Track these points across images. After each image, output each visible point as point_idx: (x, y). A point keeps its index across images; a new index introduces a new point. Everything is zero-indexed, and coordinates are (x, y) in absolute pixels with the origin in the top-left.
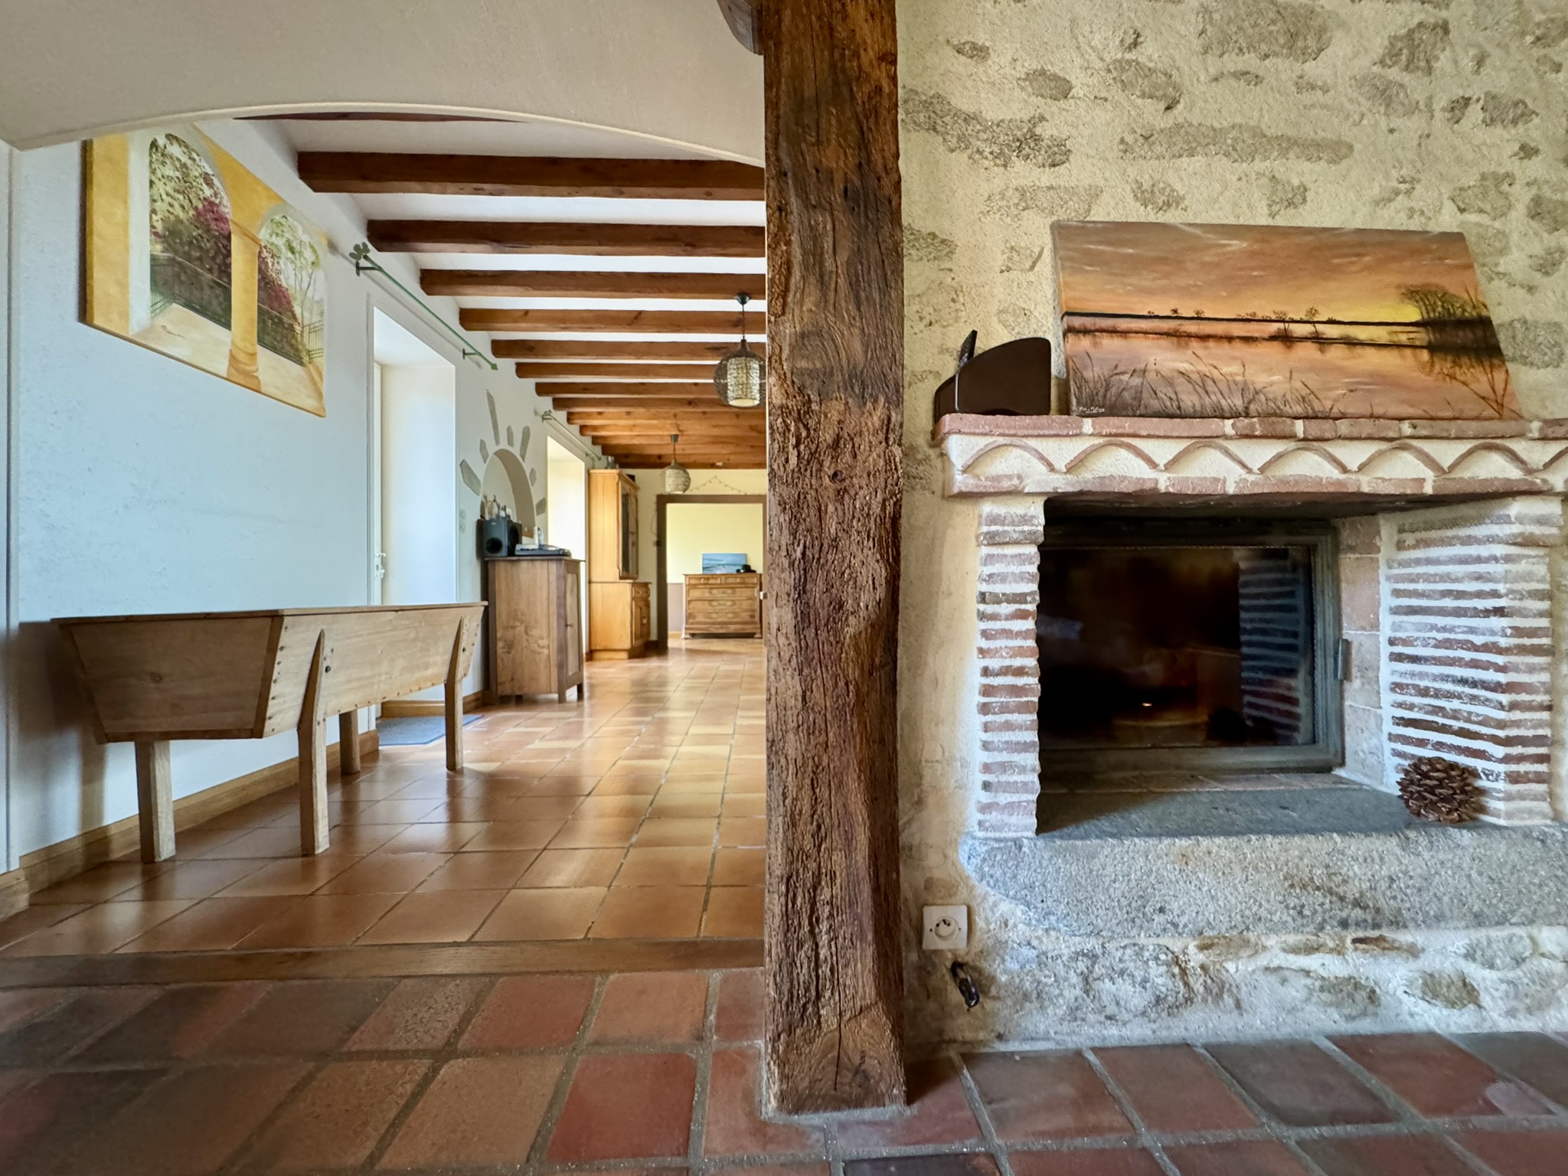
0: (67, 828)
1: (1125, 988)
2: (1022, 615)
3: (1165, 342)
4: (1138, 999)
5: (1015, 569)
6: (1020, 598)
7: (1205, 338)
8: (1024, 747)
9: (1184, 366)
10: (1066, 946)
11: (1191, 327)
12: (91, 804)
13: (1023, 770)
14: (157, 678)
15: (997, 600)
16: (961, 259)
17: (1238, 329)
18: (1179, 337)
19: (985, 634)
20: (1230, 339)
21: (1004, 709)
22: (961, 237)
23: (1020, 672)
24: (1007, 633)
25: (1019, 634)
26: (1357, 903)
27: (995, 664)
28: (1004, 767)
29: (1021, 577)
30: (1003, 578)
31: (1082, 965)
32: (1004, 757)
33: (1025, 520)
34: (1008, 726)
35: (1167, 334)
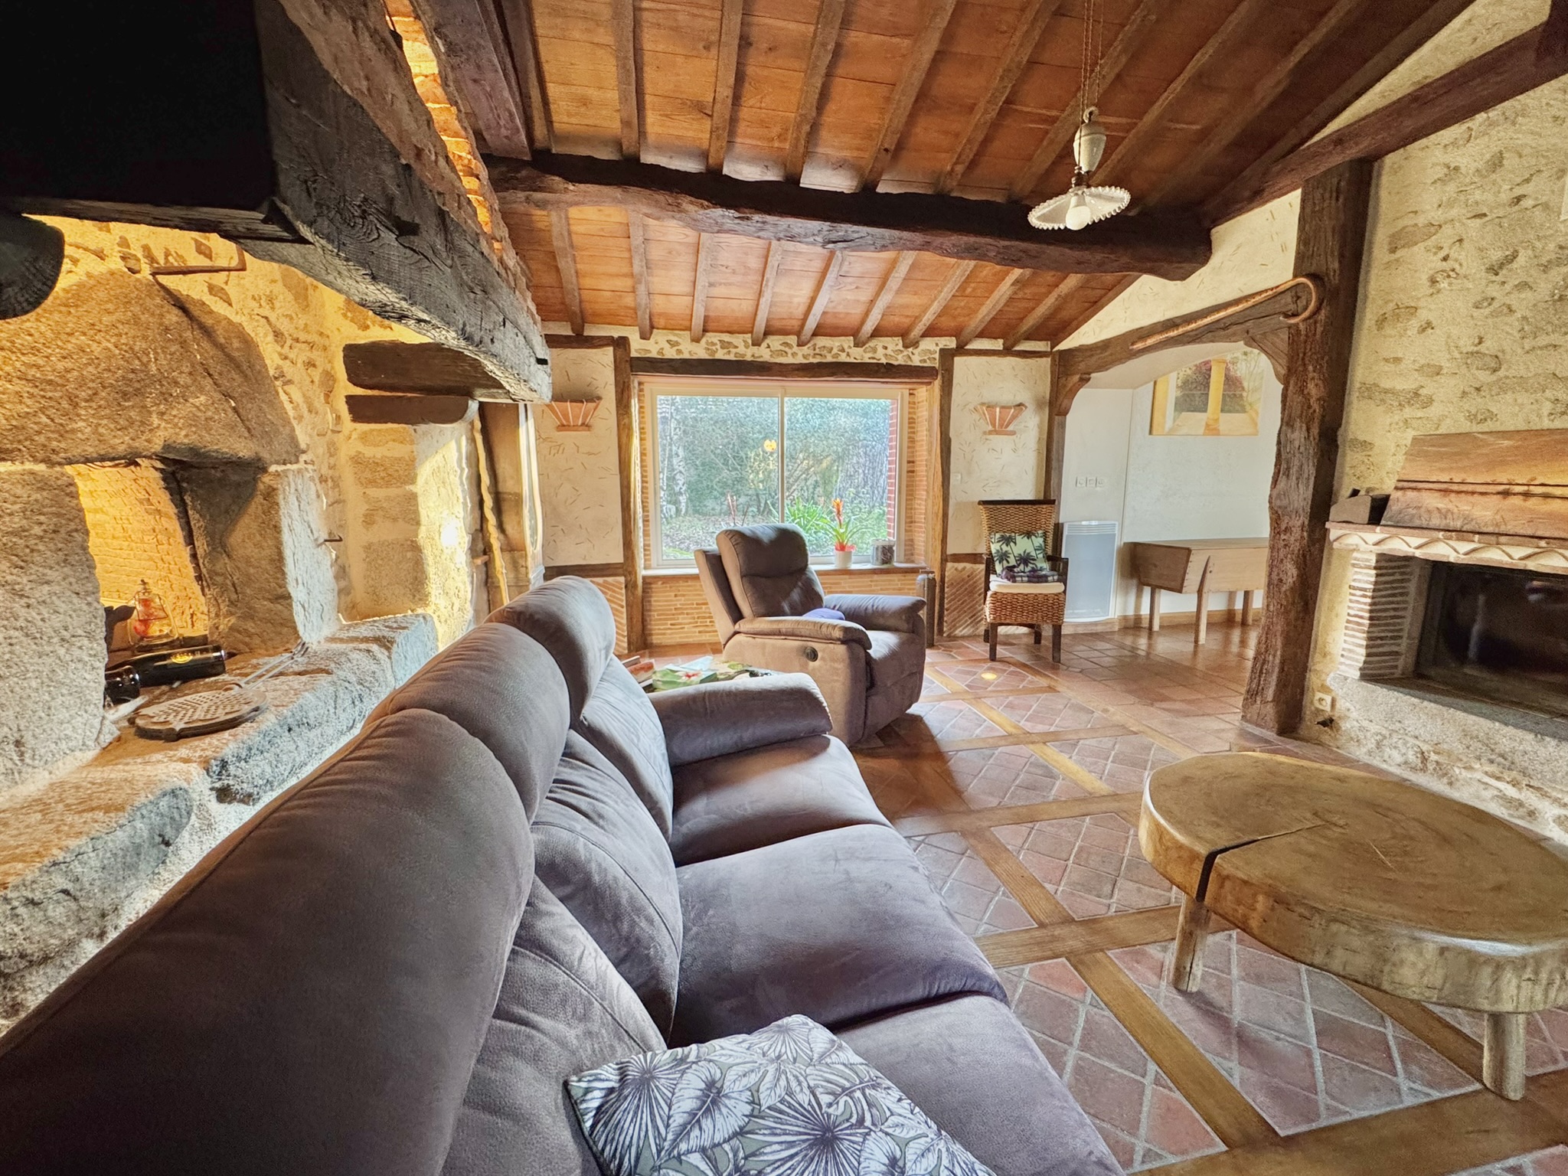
0: (1131, 612)
1: (1395, 754)
2: (1365, 596)
3: (1437, 494)
4: (1399, 759)
5: (1366, 578)
6: (1365, 590)
7: (1459, 492)
8: (1360, 646)
9: (1440, 506)
10: (1374, 728)
11: (1455, 487)
12: (1138, 606)
13: (1358, 654)
14: (1156, 566)
15: (1354, 588)
16: (1376, 450)
17: (1482, 489)
18: (1446, 492)
19: (1351, 601)
20: (1473, 493)
21: (1353, 630)
22: (1377, 442)
23: (1361, 617)
24: (1358, 602)
25: (1365, 604)
26: (1502, 756)
27: (1352, 612)
28: (1350, 651)
29: (1367, 582)
30: (1359, 581)
31: (1379, 738)
32: (1351, 647)
33: (1368, 560)
34: (1354, 636)
35: (1440, 490)
